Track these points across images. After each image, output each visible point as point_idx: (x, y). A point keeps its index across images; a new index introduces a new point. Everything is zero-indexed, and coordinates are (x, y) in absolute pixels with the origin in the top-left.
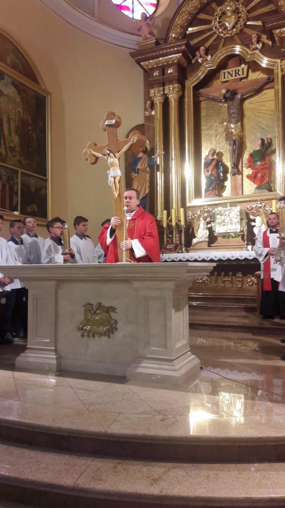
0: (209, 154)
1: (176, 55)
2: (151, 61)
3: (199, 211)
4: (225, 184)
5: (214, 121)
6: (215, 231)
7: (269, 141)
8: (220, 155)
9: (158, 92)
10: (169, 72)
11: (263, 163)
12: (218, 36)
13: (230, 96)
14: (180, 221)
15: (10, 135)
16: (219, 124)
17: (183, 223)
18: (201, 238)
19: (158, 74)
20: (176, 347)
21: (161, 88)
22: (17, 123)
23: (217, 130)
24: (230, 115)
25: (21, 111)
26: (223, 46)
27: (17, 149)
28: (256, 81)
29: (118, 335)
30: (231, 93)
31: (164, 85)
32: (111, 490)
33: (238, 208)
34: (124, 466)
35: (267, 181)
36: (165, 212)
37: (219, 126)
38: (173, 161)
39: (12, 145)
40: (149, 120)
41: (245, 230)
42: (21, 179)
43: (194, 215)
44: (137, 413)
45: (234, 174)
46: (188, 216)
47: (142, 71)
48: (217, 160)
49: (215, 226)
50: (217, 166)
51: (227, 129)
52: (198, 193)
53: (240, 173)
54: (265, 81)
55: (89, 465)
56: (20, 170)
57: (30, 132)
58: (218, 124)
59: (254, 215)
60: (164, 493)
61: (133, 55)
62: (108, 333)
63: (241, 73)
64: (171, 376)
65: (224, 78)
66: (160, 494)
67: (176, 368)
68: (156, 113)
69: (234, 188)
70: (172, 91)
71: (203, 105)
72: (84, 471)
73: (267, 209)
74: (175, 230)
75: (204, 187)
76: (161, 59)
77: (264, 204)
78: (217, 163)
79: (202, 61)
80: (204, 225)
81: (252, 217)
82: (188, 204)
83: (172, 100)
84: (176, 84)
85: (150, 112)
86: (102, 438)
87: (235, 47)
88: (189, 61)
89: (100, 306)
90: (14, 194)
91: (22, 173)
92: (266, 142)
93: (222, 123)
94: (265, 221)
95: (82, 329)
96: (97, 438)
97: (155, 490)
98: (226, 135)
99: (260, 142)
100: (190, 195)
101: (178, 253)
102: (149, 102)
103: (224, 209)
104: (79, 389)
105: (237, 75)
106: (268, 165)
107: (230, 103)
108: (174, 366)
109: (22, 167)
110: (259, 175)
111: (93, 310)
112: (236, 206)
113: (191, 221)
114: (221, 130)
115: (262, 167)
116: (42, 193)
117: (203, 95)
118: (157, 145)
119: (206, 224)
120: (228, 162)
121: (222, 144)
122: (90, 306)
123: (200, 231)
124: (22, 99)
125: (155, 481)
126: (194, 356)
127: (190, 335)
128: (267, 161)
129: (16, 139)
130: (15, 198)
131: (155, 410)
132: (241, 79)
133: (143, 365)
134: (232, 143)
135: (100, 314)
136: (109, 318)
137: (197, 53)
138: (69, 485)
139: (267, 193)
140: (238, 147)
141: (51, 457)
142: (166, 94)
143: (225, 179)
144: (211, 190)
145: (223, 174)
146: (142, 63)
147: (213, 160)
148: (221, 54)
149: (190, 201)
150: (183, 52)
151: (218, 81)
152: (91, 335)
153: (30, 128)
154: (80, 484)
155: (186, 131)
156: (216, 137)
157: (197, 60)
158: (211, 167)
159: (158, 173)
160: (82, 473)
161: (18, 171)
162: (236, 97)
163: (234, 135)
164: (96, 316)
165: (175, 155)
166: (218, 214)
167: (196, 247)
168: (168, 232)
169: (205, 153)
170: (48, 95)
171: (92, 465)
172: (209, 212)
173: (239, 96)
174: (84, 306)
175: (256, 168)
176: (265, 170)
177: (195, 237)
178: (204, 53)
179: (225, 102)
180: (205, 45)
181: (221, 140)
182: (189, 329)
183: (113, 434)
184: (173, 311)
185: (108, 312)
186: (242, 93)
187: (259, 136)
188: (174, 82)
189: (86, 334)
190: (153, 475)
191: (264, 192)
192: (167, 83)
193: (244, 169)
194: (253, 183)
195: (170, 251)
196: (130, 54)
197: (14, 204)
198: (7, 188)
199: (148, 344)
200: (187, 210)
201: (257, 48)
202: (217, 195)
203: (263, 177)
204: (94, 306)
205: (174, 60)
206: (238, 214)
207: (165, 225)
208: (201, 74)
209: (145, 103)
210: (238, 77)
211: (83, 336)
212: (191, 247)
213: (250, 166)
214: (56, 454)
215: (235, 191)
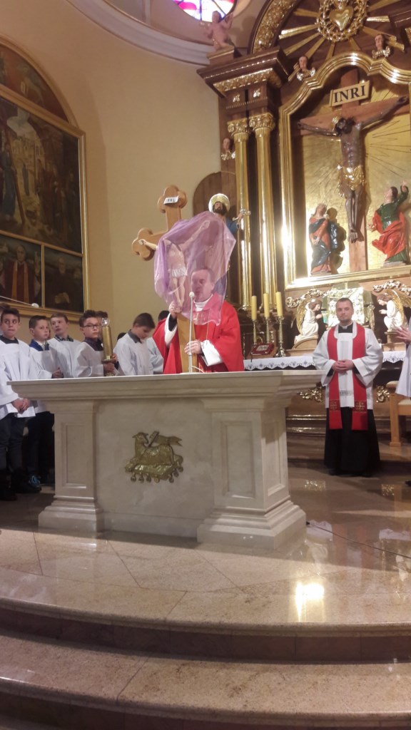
0: (316, 213)
1: (264, 71)
2: (228, 81)
3: (304, 296)
4: (341, 256)
5: (322, 164)
6: (327, 324)
7: (404, 190)
8: (332, 213)
9: (239, 125)
10: (255, 95)
11: (396, 222)
12: (326, 40)
13: (345, 127)
14: (276, 311)
15: (28, 194)
16: (330, 168)
17: (280, 313)
18: (307, 334)
19: (239, 99)
20: (269, 494)
21: (244, 120)
22: (37, 177)
23: (327, 177)
24: (345, 154)
25: (43, 159)
26: (333, 55)
27: (38, 214)
28: (383, 104)
29: (184, 477)
30: (347, 122)
31: (248, 114)
32: (172, 704)
33: (361, 290)
34: (192, 668)
35: (402, 250)
36: (254, 298)
37: (330, 171)
38: (264, 224)
39: (30, 208)
40: (227, 166)
41: (371, 321)
42: (45, 257)
43: (296, 301)
44: (211, 591)
45: (353, 241)
46: (288, 304)
47: (216, 96)
48: (328, 221)
49: (327, 316)
50: (328, 230)
51: (342, 175)
52: (301, 270)
53: (362, 238)
54: (396, 103)
55: (140, 668)
56: (43, 245)
57: (56, 189)
58: (328, 168)
59: (384, 298)
60: (249, 709)
61: (202, 73)
62: (169, 475)
63: (360, 92)
64: (261, 537)
65: (336, 101)
66: (243, 710)
67: (270, 524)
68: (238, 155)
69: (355, 261)
70: (259, 122)
71: (306, 141)
72: (133, 677)
73: (403, 289)
74: (269, 324)
75: (309, 260)
76: (243, 77)
77: (398, 283)
78: (328, 225)
79: (303, 78)
80: (311, 316)
81: (381, 302)
82: (288, 286)
83: (260, 136)
84: (265, 112)
85: (229, 155)
86: (159, 628)
87: (350, 56)
88: (284, 79)
89: (157, 436)
90: (36, 279)
91: (46, 248)
92: (399, 192)
93: (335, 166)
94: (401, 307)
95: (132, 470)
96: (152, 628)
97: (236, 705)
98: (341, 184)
99: (390, 192)
100: (289, 274)
101: (274, 357)
102: (227, 141)
103: (340, 291)
104: (128, 557)
105: (355, 96)
106: (403, 225)
107: (345, 137)
108: (266, 521)
109: (46, 239)
110: (391, 241)
111: (148, 442)
112: (357, 286)
113: (293, 310)
114: (333, 177)
115: (394, 229)
116: (76, 276)
117: (305, 127)
118: (240, 201)
119: (313, 313)
120: (344, 223)
121: (335, 197)
122: (143, 437)
123: (305, 324)
124: (43, 142)
125: (237, 690)
126: (296, 507)
127: (291, 476)
128: (402, 220)
129: (36, 200)
130: (37, 285)
131: (237, 587)
132: (361, 101)
133: (221, 520)
134: (350, 195)
135: (157, 447)
136: (171, 453)
137: (296, 67)
138: (111, 697)
139: (403, 266)
140: (359, 200)
141: (87, 655)
142: (252, 128)
143: (341, 248)
144: (320, 264)
145: (337, 240)
146: (215, 85)
147: (322, 221)
148: (331, 66)
149: (289, 282)
150: (275, 66)
151: (327, 106)
152: (145, 478)
153: (56, 183)
154: (127, 696)
155: (282, 180)
156: (326, 186)
157: (296, 76)
158: (319, 232)
159: (243, 242)
160: (131, 680)
161: (40, 246)
162: (353, 128)
163: (352, 184)
164: (152, 450)
165: (266, 215)
166: (331, 299)
167: (300, 348)
168: (259, 326)
169: (310, 210)
170: (81, 135)
171: (145, 667)
172: (318, 296)
173: (358, 127)
174: (133, 437)
175: (386, 230)
176: (399, 233)
177: (298, 333)
178: (305, 65)
179: (337, 136)
180: (306, 54)
181: (333, 191)
182: (289, 466)
183: (174, 622)
184: (263, 441)
185: (169, 445)
186: (363, 122)
187: (389, 183)
188: (263, 109)
189: (138, 477)
190: (233, 682)
191: (398, 265)
192: (252, 112)
193: (368, 232)
194: (381, 253)
195: (263, 354)
196: (198, 71)
197: (36, 293)
198: (26, 270)
199: (227, 490)
200: (286, 294)
201: (382, 56)
202: (329, 272)
203: (396, 244)
204: (148, 437)
205: (262, 79)
206: (361, 297)
207: (254, 317)
208: (301, 97)
209: (222, 142)
210: (356, 99)
211: (133, 480)
212: (294, 349)
213: (377, 228)
214: (94, 652)
215: (356, 265)
